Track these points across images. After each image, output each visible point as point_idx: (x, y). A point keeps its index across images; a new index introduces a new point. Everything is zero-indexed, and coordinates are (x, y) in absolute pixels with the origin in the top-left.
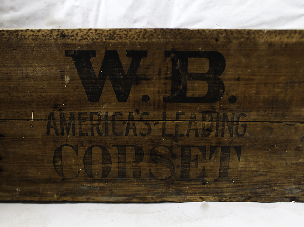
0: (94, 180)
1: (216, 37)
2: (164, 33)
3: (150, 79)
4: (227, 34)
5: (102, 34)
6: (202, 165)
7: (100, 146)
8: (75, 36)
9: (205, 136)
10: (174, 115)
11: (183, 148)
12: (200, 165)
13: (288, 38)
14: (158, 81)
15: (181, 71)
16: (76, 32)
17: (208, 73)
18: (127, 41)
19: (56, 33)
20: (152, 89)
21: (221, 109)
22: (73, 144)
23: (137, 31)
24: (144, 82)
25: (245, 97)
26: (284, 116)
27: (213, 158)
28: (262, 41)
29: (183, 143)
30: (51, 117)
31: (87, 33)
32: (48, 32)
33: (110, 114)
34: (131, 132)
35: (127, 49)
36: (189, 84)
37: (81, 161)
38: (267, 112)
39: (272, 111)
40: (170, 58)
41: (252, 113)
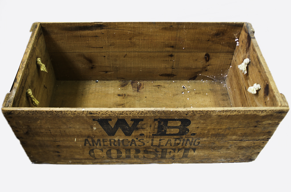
0: (113, 159)
1: (186, 113)
2: (154, 112)
3: (145, 128)
4: (193, 113)
5: (115, 113)
6: (173, 154)
7: (115, 149)
8: (98, 113)
9: (176, 146)
10: (159, 139)
11: (163, 149)
12: (172, 154)
13: (230, 113)
14: (149, 129)
15: (163, 126)
16: (99, 112)
17: (180, 126)
18: (131, 115)
19: (87, 112)
20: (146, 132)
21: (185, 137)
22: (100, 148)
23: (137, 112)
24: (142, 129)
25: (200, 133)
26: (222, 139)
27: (179, 152)
28: (214, 114)
29: (163, 148)
30: (86, 140)
31: (106, 112)
32: (81, 112)
33: (121, 139)
34: (134, 145)
35: (131, 118)
36: (168, 130)
37: (105, 153)
38: (213, 138)
39: (216, 137)
40: (157, 121)
41: (204, 139)
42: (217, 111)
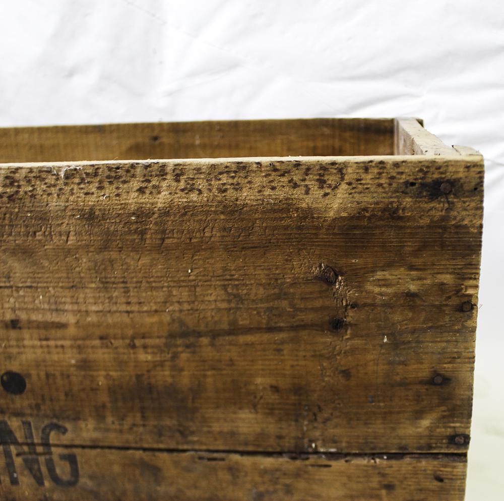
25: (48, 375)
38: (129, 421)
39: (144, 417)
41: (82, 424)
42: (62, 174)
